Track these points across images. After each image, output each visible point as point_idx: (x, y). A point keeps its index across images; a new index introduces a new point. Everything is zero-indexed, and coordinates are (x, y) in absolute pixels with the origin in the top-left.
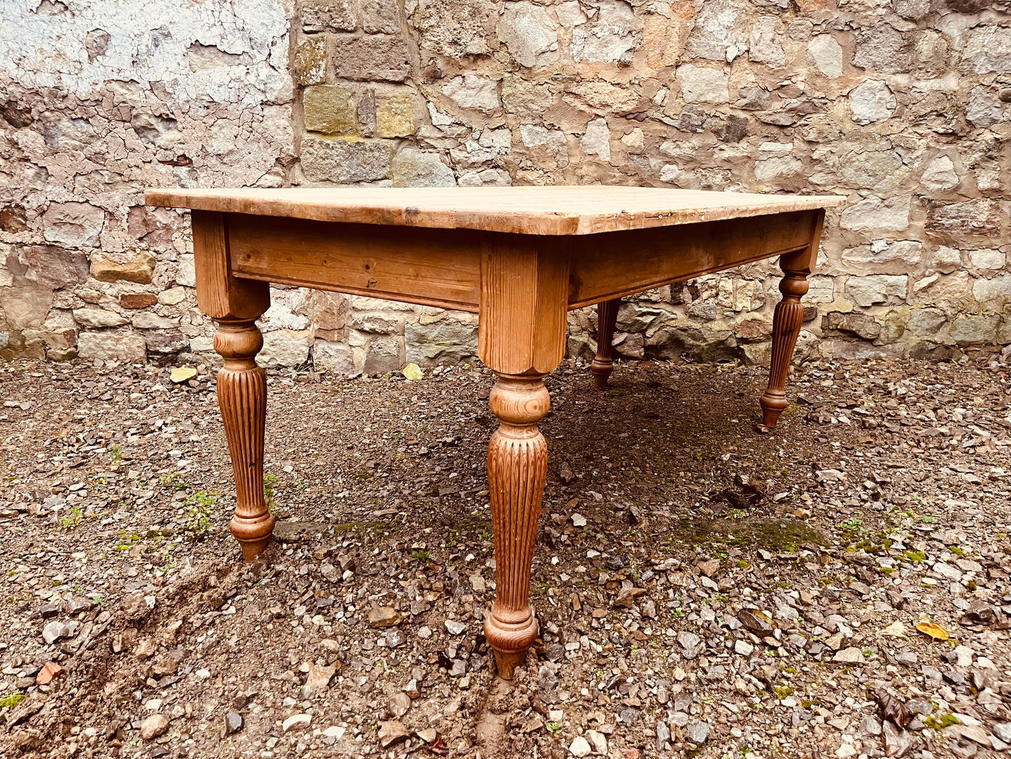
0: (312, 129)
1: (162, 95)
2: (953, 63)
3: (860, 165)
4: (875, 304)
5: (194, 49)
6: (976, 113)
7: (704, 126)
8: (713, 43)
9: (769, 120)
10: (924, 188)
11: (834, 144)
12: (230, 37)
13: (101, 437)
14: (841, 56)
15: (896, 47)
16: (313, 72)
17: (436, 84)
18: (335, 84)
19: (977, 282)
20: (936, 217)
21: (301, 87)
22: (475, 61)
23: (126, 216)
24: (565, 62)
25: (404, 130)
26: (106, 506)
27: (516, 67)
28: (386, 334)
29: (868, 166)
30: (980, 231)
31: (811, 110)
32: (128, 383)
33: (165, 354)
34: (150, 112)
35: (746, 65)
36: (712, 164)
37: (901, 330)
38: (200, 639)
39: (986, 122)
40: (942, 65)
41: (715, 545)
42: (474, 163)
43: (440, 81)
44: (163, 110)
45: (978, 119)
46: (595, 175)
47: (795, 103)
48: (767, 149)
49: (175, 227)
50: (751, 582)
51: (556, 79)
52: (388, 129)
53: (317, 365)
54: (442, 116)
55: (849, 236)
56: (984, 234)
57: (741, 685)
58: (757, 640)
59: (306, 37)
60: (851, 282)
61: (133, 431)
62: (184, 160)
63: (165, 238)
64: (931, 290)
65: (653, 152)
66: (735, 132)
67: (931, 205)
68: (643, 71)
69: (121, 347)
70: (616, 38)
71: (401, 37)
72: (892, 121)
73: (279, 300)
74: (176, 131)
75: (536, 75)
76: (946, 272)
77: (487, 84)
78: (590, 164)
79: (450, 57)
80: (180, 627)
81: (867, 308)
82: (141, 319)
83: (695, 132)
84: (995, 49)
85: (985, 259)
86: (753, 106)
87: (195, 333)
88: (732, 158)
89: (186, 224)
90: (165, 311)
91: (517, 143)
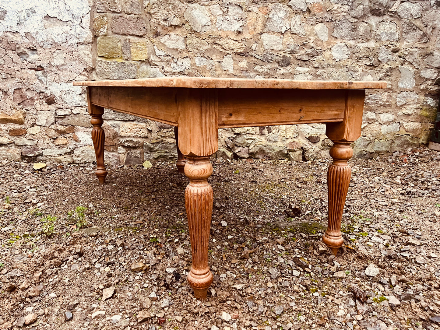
0: (101, 55)
1: (30, 39)
2: (373, 36)
3: (336, 77)
5: (46, 18)
7: (273, 59)
8: (276, 25)
9: (299, 58)
11: (325, 68)
12: (63, 13)
14: (328, 32)
15: (350, 29)
16: (102, 30)
17: (157, 38)
18: (111, 35)
19: (382, 127)
20: (366, 99)
21: (96, 37)
22: (175, 28)
23: (13, 93)
24: (214, 30)
25: (143, 57)
27: (193, 31)
28: (135, 148)
29: (339, 78)
30: (384, 105)
31: (316, 54)
32: (13, 170)
33: (30, 157)
34: (25, 46)
35: (290, 35)
36: (276, 76)
37: (353, 146)
38: (50, 280)
39: (386, 61)
40: (368, 37)
41: (282, 232)
42: (174, 73)
43: (159, 36)
44: (31, 46)
45: (383, 59)
47: (310, 51)
48: (299, 70)
49: (36, 99)
50: (298, 247)
51: (210, 37)
52: (136, 57)
54: (160, 52)
56: (385, 107)
57: (296, 288)
58: (302, 270)
59: (98, 14)
61: (15, 191)
62: (40, 68)
63: (31, 104)
64: (365, 130)
65: (251, 70)
66: (285, 63)
68: (247, 35)
69: (9, 154)
70: (236, 21)
71: (142, 16)
72: (348, 60)
73: (85, 133)
74: (37, 55)
75: (201, 35)
76: (370, 122)
77: (180, 38)
78: (225, 74)
79: (164, 26)
80: (41, 275)
82: (18, 141)
83: (269, 62)
84: (389, 31)
85: (386, 117)
86: (292, 52)
87: (45, 147)
88: (285, 73)
89: (41, 97)
90: (30, 137)
91: (193, 64)
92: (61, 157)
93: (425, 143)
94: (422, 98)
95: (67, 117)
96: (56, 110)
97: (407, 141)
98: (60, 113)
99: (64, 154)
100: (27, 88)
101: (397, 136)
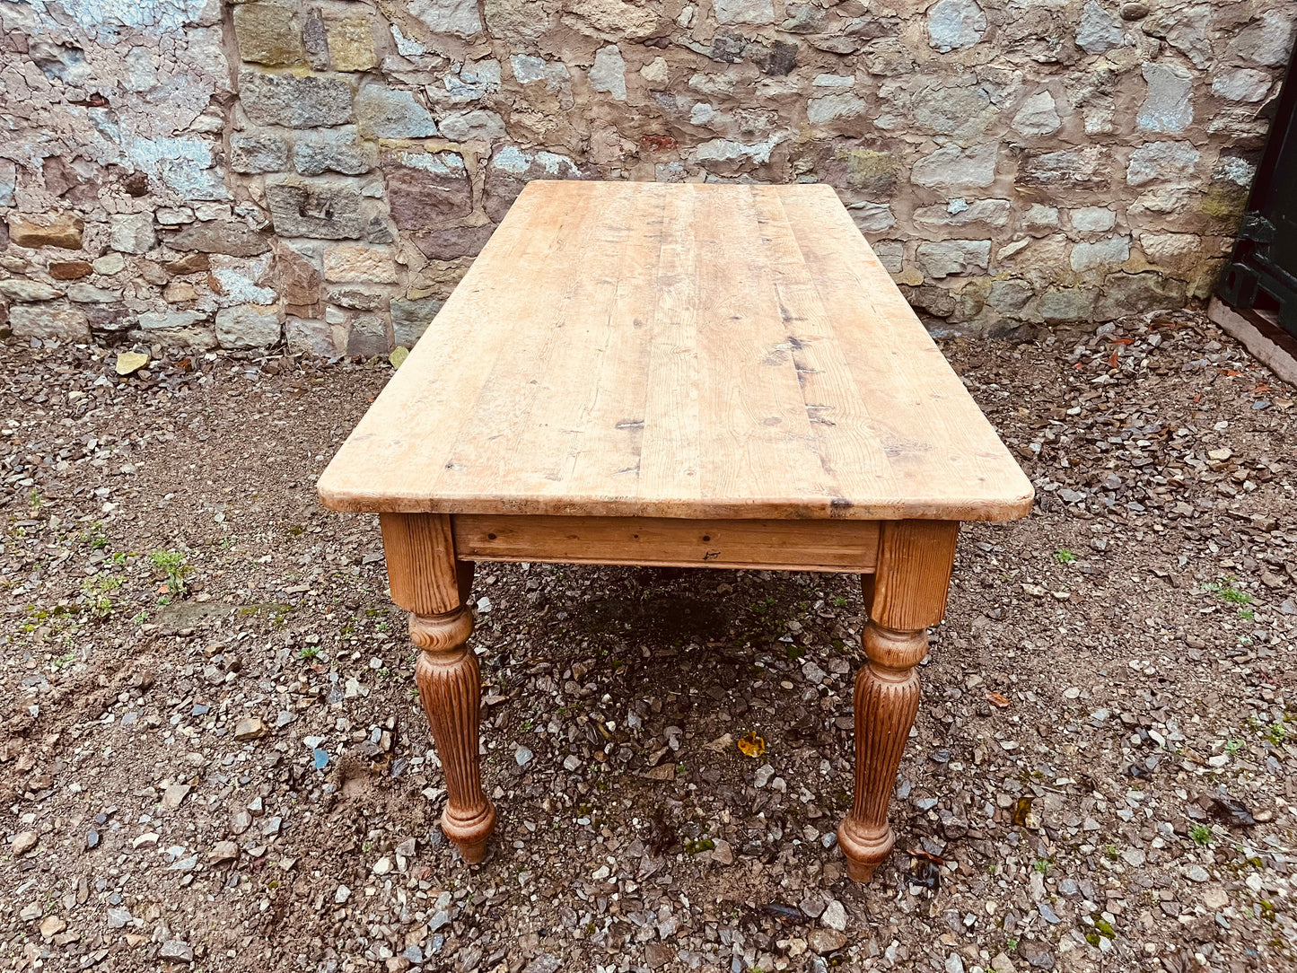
0: (248, 59)
1: (62, 18)
3: (937, 105)
4: (950, 275)
6: (1089, 36)
9: (824, 46)
10: (1017, 133)
11: (905, 77)
13: (29, 463)
19: (1077, 247)
20: (1029, 168)
21: (229, 6)
23: (41, 170)
25: (365, 61)
26: (20, 569)
28: (368, 311)
29: (947, 105)
30: (1086, 185)
31: (877, 33)
32: (67, 376)
33: (112, 332)
34: (50, 41)
36: (754, 104)
37: (979, 307)
38: (77, 751)
39: (1101, 48)
42: (456, 104)
44: (66, 38)
45: (1091, 43)
46: (609, 118)
47: (857, 23)
48: (823, 83)
49: (99, 182)
52: (345, 59)
53: (292, 346)
54: (410, 44)
55: (922, 194)
56: (1090, 189)
60: (923, 248)
61: (64, 453)
62: (97, 100)
63: (90, 195)
64: (1020, 258)
65: (680, 88)
66: (781, 62)
67: (1023, 155)
69: (60, 324)
72: (981, 47)
73: (237, 270)
74: (84, 64)
76: (1039, 236)
78: (602, 104)
80: (58, 740)
81: (941, 280)
82: (76, 292)
83: (732, 62)
85: (1088, 220)
86: (804, 28)
87: (142, 308)
88: (778, 96)
89: (112, 178)
90: (102, 282)
91: (508, 78)
92: (185, 334)
93: (1202, 297)
94: (1211, 159)
95: (185, 228)
96: (154, 212)
97: (1147, 289)
98: (167, 218)
99: (193, 325)
100: (74, 154)
101: (1118, 275)
